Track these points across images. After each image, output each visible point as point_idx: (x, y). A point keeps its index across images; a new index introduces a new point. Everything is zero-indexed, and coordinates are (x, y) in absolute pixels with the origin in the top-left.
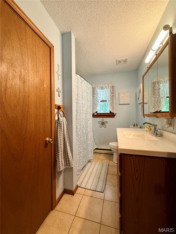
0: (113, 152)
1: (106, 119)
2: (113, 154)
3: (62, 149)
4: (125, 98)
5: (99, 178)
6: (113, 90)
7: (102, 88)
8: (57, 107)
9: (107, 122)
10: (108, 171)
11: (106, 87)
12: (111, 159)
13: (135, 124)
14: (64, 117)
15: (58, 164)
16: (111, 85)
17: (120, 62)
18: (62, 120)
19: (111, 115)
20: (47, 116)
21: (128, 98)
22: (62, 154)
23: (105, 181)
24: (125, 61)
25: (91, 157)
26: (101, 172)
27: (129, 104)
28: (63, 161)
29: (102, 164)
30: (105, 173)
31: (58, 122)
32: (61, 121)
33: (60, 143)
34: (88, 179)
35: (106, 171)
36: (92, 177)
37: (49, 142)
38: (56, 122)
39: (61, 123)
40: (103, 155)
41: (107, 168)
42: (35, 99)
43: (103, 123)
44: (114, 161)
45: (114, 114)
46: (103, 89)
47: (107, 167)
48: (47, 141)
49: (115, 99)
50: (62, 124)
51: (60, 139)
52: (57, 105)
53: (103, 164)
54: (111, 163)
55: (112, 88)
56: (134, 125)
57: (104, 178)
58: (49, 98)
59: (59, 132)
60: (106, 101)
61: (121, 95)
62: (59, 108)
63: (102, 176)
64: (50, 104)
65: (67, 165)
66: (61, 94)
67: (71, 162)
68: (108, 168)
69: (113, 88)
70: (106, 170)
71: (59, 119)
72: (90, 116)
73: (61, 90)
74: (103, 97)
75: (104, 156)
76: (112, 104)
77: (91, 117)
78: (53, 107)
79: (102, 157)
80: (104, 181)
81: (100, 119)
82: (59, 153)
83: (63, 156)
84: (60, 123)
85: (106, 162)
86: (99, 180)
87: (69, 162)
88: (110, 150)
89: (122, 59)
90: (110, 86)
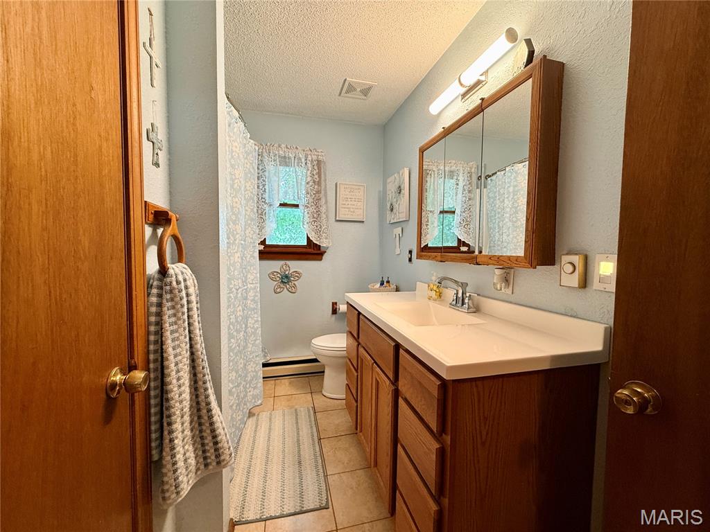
0: (323, 366)
1: (295, 266)
2: (323, 372)
3: (187, 404)
4: (353, 203)
5: (300, 463)
6: (319, 174)
7: (285, 161)
8: (151, 217)
9: (298, 275)
10: (318, 431)
11: (300, 159)
12: (317, 390)
13: (385, 280)
14: (180, 260)
15: (169, 478)
16: (315, 157)
17: (351, 89)
18: (181, 278)
19: (312, 252)
20: (112, 258)
21: (359, 203)
22: (187, 424)
23: (320, 467)
24: (366, 92)
25: (254, 397)
26: (298, 440)
27: (363, 222)
28: (191, 455)
29: (293, 410)
30: (313, 440)
31: (160, 288)
32: (178, 283)
33: (178, 379)
34: (265, 482)
35: (312, 433)
36: (275, 468)
37: (128, 387)
38: (150, 287)
39: (180, 291)
40: (286, 381)
41: (313, 423)
42: (49, 156)
43: (287, 277)
44: (325, 394)
45: (322, 249)
46: (287, 166)
47: (313, 419)
48: (114, 385)
49: (326, 202)
50: (184, 293)
51: (176, 364)
52: (154, 206)
53: (296, 410)
54: (320, 401)
55: (316, 167)
56: (382, 284)
57: (315, 455)
58: (117, 165)
59: (172, 332)
60: (297, 206)
61: (342, 193)
62: (160, 218)
63: (308, 452)
64: (121, 199)
65: (206, 465)
66: (163, 157)
67: (226, 445)
68: (316, 420)
69: (319, 168)
70: (312, 427)
71: (163, 271)
72: (252, 256)
73: (161, 135)
74: (286, 193)
75: (290, 383)
76: (316, 217)
77: (254, 257)
78: (137, 212)
79: (284, 387)
80: (316, 466)
81: (276, 265)
82: (174, 426)
83: (188, 433)
84: (171, 291)
85: (304, 401)
86: (300, 472)
87: (216, 450)
88: (315, 361)
89: (359, 83)
90: (310, 158)
